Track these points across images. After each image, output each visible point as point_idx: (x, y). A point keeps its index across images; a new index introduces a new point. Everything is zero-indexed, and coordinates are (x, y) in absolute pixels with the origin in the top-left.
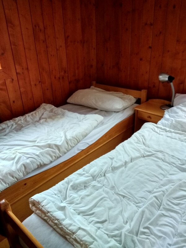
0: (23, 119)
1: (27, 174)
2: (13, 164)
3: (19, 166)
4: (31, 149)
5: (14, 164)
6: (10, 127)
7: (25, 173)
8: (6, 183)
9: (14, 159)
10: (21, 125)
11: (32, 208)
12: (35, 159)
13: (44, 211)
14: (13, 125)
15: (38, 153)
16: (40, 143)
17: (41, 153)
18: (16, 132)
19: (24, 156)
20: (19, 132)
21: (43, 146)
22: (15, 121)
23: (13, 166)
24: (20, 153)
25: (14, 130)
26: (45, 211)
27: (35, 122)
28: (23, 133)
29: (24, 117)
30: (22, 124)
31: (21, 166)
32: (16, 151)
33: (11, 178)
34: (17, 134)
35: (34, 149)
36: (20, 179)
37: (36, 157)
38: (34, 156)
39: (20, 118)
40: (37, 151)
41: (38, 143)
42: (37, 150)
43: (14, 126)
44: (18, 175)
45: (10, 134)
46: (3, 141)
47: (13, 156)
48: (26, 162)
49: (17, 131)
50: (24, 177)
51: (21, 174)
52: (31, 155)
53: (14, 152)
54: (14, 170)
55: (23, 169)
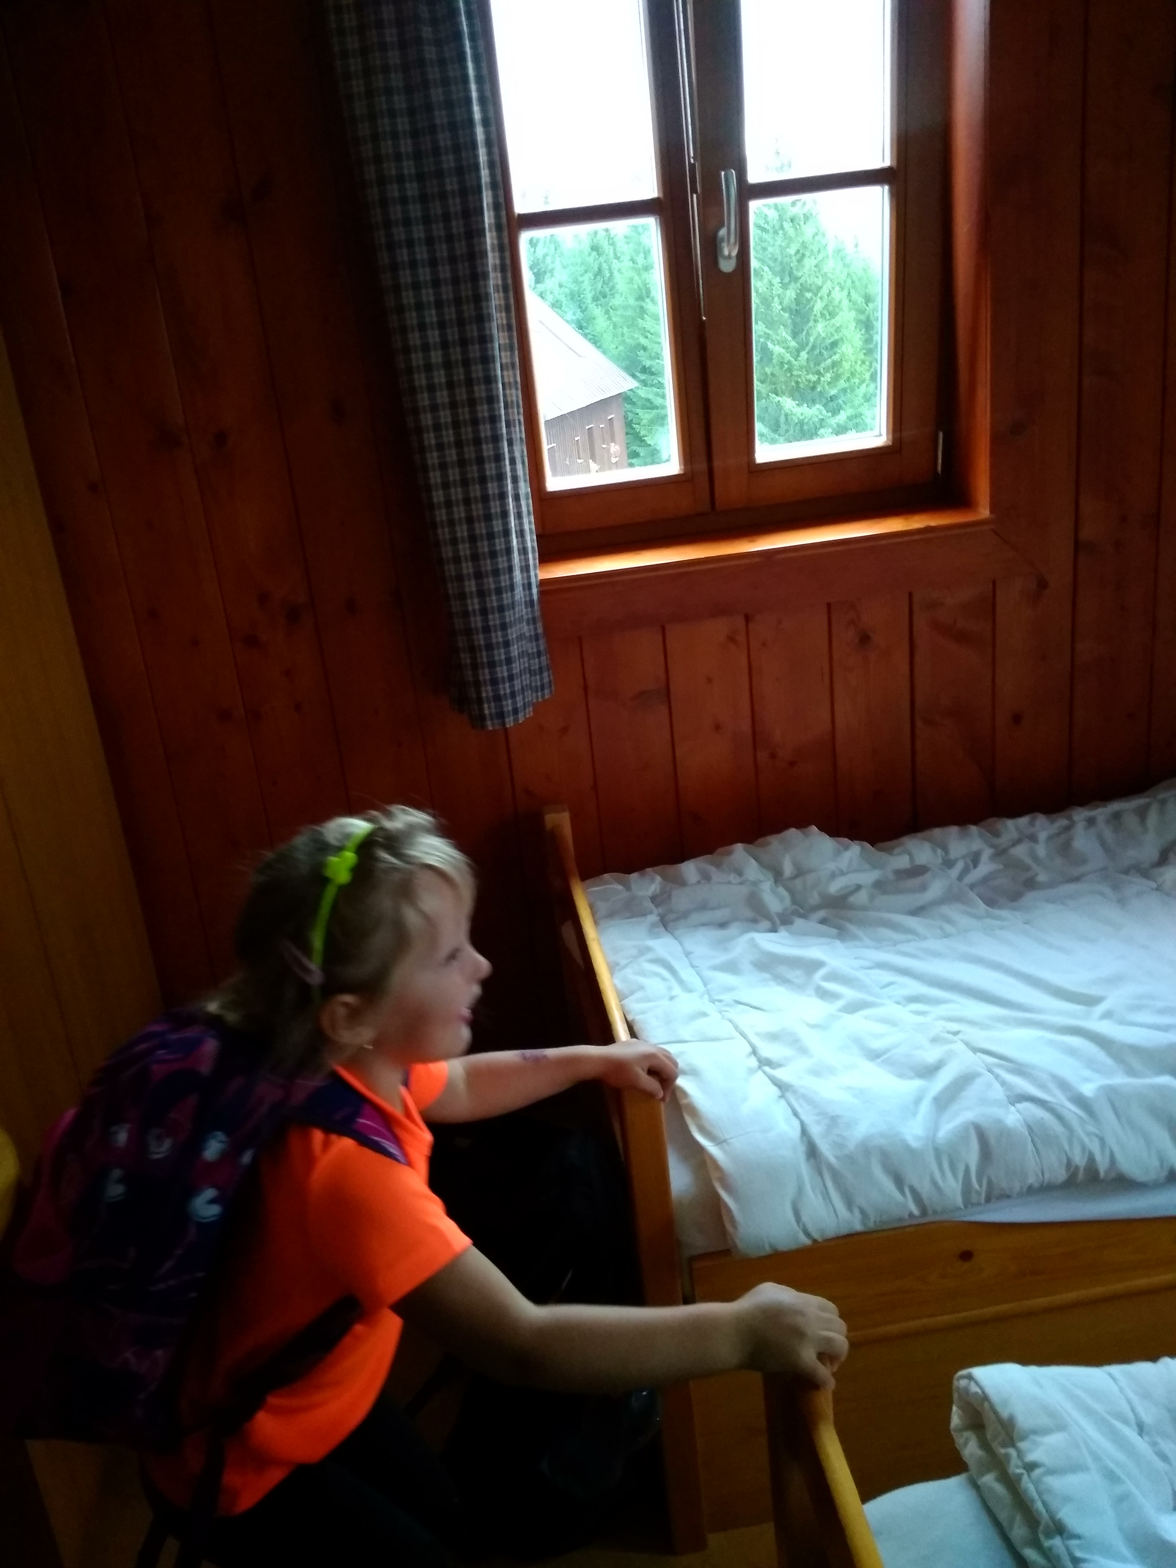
0: (1050, 838)
1: (988, 1200)
2: (918, 1101)
3: (948, 1127)
4: (1051, 1043)
5: (925, 1106)
6: (960, 865)
7: (976, 1186)
8: (849, 1203)
9: (929, 1071)
10: (1028, 868)
11: (959, 1440)
12: (1060, 1117)
13: (1033, 1501)
14: (975, 859)
15: (1088, 1089)
16: (1123, 1022)
17: (1111, 1094)
18: (982, 906)
19: (997, 1077)
20: (1004, 913)
21: (1136, 1050)
22: (997, 834)
23: (914, 1114)
24: (976, 1050)
25: (972, 895)
26: (1039, 1505)
27: (1126, 872)
28: (1026, 923)
29: (1062, 822)
30: (1034, 866)
31: (962, 1135)
32: (955, 1027)
33: (888, 1185)
34: (988, 921)
35: (1072, 1052)
36: (935, 1212)
37: (1071, 1110)
38: (1058, 1098)
39: (1032, 824)
40: (1088, 1073)
41: (1108, 1015)
42: (1090, 1063)
43: (985, 867)
44: (934, 1183)
45: (945, 910)
46: (895, 944)
47: (931, 1055)
48: (999, 1121)
49: (991, 902)
50: (966, 1207)
51: (952, 1187)
52: (1042, 1087)
53: (940, 1027)
54: (914, 1144)
55: (972, 1157)
